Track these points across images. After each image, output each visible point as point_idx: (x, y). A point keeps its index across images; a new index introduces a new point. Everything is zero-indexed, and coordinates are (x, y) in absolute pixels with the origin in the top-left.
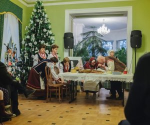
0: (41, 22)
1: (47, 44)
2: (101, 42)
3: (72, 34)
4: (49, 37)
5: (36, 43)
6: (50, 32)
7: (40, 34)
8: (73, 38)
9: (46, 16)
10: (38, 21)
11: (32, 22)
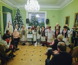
0: (19, 16)
1: (21, 23)
3: (29, 19)
5: (18, 23)
6: (22, 19)
7: (19, 20)
9: (21, 14)
10: (18, 15)
11: (16, 16)
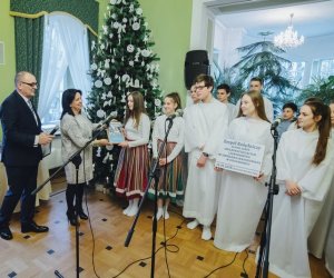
0: (122, 28)
2: (278, 64)
4: (143, 63)
7: (118, 59)
8: (207, 62)
9: (139, 11)
